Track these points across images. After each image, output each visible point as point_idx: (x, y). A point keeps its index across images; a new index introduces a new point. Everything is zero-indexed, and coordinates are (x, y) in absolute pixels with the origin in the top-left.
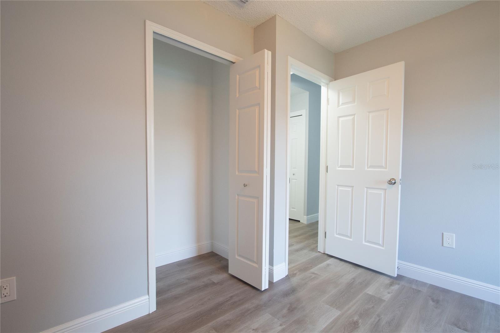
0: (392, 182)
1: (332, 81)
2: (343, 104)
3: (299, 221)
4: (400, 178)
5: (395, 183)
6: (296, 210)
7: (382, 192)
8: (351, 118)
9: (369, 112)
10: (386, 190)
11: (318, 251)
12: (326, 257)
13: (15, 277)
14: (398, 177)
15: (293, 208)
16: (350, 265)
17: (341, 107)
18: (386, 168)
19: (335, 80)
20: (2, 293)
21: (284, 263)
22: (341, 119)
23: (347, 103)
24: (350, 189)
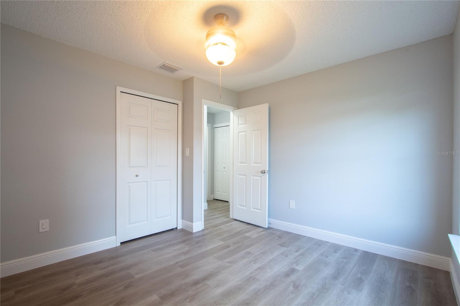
0: (263, 172)
1: (236, 109)
2: (241, 124)
3: (228, 202)
4: (268, 169)
5: (265, 173)
6: (226, 194)
7: (259, 178)
8: (244, 133)
9: (253, 131)
10: (261, 176)
11: (230, 217)
12: (233, 220)
13: (48, 220)
14: (267, 169)
15: (224, 192)
16: (245, 224)
17: (239, 126)
18: (261, 164)
19: (238, 109)
20: (43, 227)
21: (201, 222)
22: (240, 134)
23: (242, 124)
24: (244, 177)
